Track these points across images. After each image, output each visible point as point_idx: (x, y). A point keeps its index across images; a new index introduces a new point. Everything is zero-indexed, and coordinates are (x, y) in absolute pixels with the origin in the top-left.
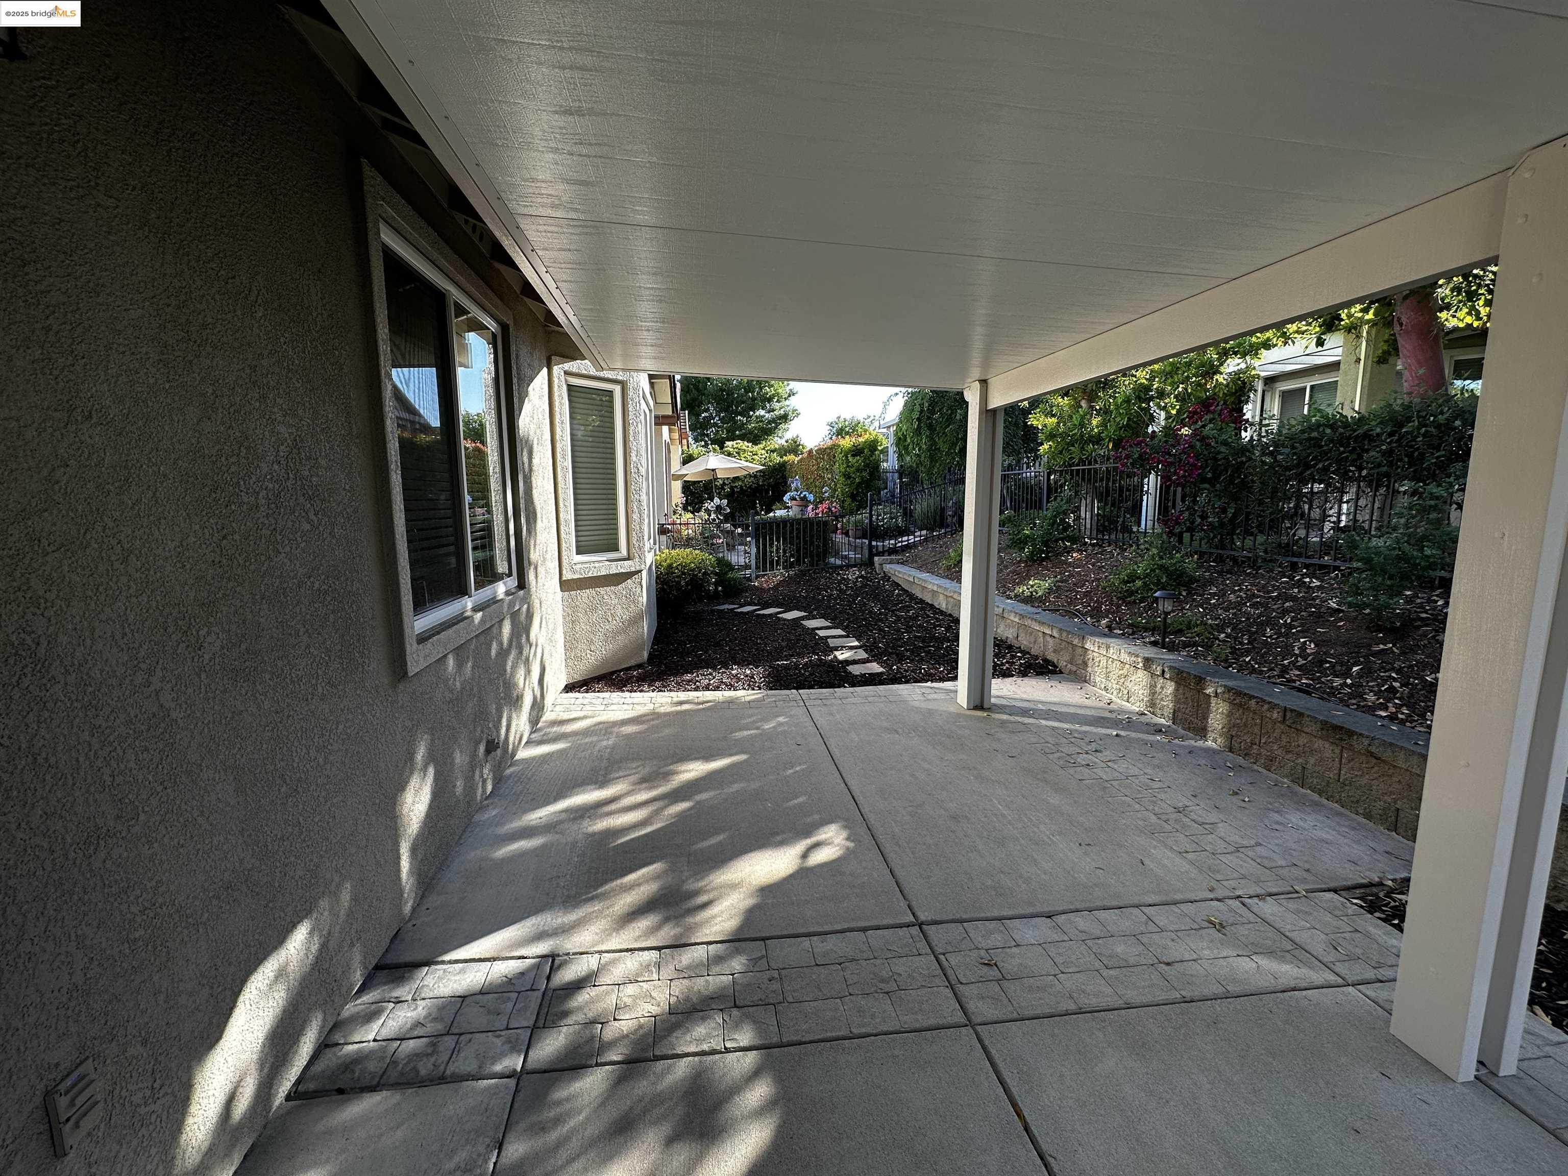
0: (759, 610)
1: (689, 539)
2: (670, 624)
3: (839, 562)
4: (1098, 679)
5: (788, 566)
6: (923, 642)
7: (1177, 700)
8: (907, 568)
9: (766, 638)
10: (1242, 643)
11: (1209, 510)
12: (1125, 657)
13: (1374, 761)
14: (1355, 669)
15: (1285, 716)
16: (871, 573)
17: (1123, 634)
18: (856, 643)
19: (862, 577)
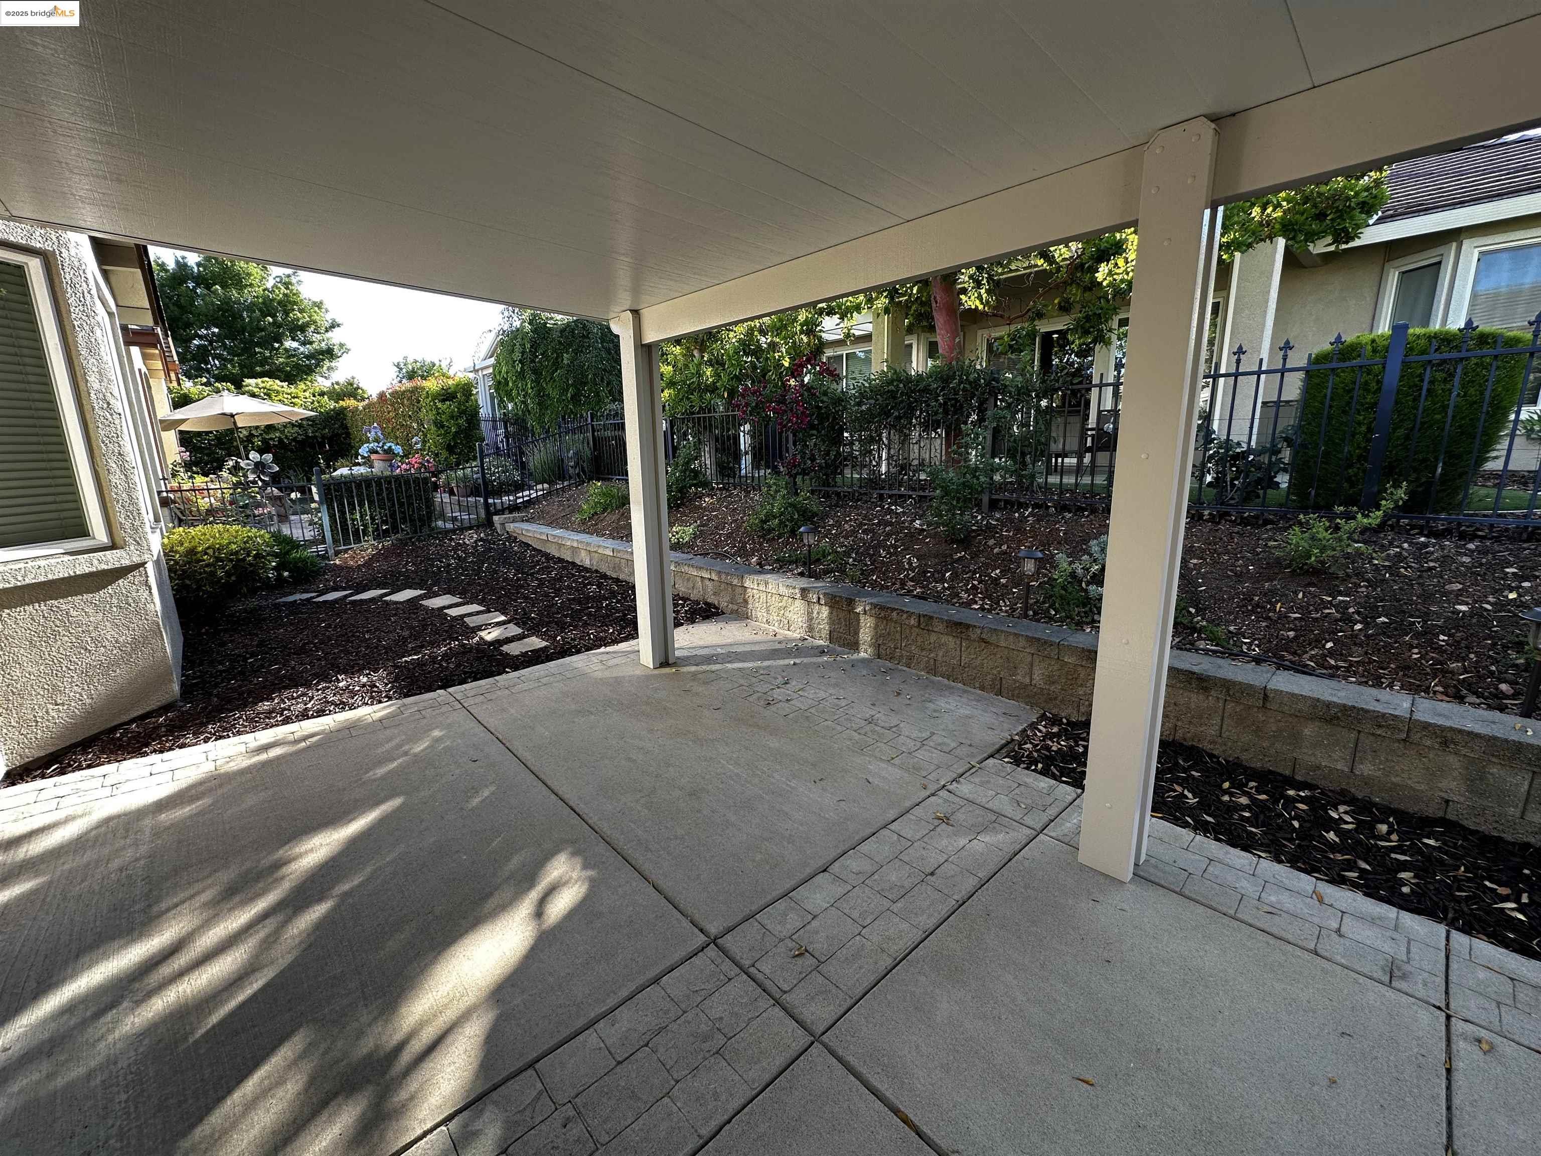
0: (351, 595)
1: (211, 511)
2: (207, 633)
3: (449, 526)
4: (759, 614)
5: (380, 535)
6: (580, 603)
7: (831, 620)
8: (535, 526)
9: (377, 629)
10: (866, 565)
11: (816, 452)
12: (783, 590)
13: (984, 645)
14: (947, 575)
15: (919, 620)
16: (492, 535)
17: (773, 569)
18: (502, 618)
19: (481, 540)
